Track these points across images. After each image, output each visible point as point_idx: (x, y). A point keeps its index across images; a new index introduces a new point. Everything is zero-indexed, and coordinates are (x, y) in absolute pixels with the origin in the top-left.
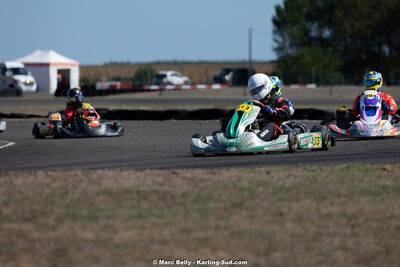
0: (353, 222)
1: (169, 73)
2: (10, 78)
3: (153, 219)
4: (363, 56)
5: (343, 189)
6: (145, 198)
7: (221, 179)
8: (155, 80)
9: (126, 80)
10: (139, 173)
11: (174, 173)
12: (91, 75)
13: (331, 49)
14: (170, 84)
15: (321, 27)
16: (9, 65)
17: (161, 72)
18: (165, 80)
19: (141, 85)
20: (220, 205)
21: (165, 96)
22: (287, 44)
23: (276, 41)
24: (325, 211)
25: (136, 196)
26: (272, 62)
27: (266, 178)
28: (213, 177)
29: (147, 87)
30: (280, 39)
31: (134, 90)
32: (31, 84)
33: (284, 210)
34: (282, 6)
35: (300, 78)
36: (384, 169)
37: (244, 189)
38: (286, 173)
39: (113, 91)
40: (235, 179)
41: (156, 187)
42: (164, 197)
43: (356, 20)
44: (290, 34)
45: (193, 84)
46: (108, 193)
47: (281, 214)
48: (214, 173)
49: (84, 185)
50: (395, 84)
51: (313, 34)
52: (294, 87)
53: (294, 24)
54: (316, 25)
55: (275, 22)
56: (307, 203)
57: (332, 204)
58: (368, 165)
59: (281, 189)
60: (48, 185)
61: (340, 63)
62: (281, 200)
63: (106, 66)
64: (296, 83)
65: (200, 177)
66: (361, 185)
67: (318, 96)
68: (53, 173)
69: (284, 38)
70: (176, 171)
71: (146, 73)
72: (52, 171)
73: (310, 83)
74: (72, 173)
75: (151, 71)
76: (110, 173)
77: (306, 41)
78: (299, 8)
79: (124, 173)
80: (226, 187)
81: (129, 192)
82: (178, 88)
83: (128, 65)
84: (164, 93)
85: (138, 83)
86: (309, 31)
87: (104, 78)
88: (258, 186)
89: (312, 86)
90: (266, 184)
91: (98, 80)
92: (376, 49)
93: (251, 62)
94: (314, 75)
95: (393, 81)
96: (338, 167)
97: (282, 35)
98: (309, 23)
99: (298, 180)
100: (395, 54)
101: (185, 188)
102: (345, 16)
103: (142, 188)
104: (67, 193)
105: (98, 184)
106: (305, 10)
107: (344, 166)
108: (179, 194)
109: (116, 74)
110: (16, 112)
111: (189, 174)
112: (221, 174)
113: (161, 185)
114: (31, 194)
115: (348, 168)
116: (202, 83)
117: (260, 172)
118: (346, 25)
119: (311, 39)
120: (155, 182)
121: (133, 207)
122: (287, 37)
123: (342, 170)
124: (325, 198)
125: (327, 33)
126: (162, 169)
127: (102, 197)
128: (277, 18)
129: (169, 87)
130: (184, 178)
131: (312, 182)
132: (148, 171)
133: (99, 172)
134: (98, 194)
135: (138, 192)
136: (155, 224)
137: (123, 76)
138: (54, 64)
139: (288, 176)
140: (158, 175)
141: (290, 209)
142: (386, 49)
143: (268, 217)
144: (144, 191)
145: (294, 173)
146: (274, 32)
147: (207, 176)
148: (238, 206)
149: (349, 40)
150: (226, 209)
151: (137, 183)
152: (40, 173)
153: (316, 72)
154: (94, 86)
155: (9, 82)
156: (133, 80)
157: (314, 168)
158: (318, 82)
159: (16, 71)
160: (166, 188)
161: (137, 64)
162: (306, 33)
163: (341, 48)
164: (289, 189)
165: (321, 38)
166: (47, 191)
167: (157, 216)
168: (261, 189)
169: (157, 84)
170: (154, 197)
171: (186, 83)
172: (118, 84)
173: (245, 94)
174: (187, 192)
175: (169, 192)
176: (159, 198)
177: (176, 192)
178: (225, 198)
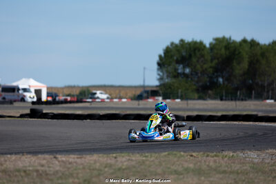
1: (98, 92)
2: (22, 94)
4: (208, 84)
5: (159, 171)
7: (83, 162)
8: (90, 96)
9: (73, 96)
10: (33, 158)
11: (55, 157)
13: (190, 79)
14: (98, 98)
15: (184, 67)
16: (21, 87)
17: (94, 92)
18: (96, 96)
19: (82, 99)
21: (93, 105)
22: (165, 77)
23: (159, 75)
25: (23, 174)
26: (157, 86)
27: (113, 161)
28: (79, 161)
29: (85, 100)
30: (161, 74)
31: (78, 102)
32: (34, 97)
34: (163, 55)
35: (171, 95)
36: (192, 156)
37: (95, 169)
38: (128, 158)
39: (66, 102)
40: (92, 162)
41: (39, 168)
43: (205, 64)
44: (167, 71)
45: (112, 99)
50: (226, 100)
51: (180, 71)
52: (168, 101)
53: (169, 65)
54: (181, 66)
55: (159, 64)
58: (182, 153)
59: (119, 169)
61: (195, 87)
64: (169, 98)
65: (71, 160)
66: (172, 167)
67: (180, 106)
69: (163, 74)
70: (57, 156)
71: (84, 92)
73: (177, 98)
75: (88, 91)
76: (14, 157)
77: (176, 75)
78: (172, 57)
80: (84, 168)
81: (19, 171)
82: (103, 101)
83: (74, 87)
84: (94, 103)
85: (81, 97)
86: (178, 69)
87: (61, 95)
88: (105, 167)
89: (178, 100)
90: (110, 166)
91: (57, 96)
92: (215, 80)
94: (180, 94)
95: (224, 98)
96: (163, 154)
97: (162, 72)
98: (177, 65)
99: (133, 163)
100: (226, 83)
101: (58, 168)
102: (198, 61)
103: (29, 168)
105: (2, 165)
106: (175, 58)
107: (166, 153)
108: (51, 173)
109: (68, 93)
112: (85, 158)
113: (43, 166)
115: (169, 154)
116: (116, 98)
117: (112, 157)
118: (198, 66)
119: (178, 73)
120: (39, 164)
122: (165, 72)
123: (165, 156)
125: (187, 71)
128: (160, 62)
129: (97, 100)
130: (60, 161)
131: (141, 165)
132: (40, 156)
135: (25, 171)
137: (72, 93)
140: (45, 159)
142: (221, 80)
144: (29, 170)
145: (134, 158)
146: (158, 69)
147: (76, 160)
149: (199, 75)
151: (28, 164)
153: (182, 92)
155: (21, 97)
156: (77, 96)
157: (147, 155)
158: (182, 98)
159: (25, 90)
161: (83, 87)
162: (176, 70)
163: (196, 79)
165: (184, 74)
168: (106, 169)
169: (91, 98)
171: (108, 98)
172: (69, 99)
173: (139, 105)
174: (57, 172)
175: (46, 171)
176: (37, 175)
177: (50, 171)
178: (80, 175)
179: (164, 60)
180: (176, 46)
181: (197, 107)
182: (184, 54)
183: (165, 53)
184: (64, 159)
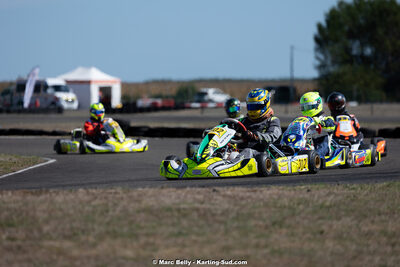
0: (393, 240)
1: (210, 91)
2: (52, 95)
3: (194, 237)
5: (384, 208)
6: (185, 216)
7: (261, 196)
8: (196, 98)
9: (167, 97)
10: (180, 191)
11: (214, 190)
12: (132, 93)
13: (372, 67)
14: (211, 101)
15: (362, 45)
16: (51, 82)
18: (206, 98)
20: (261, 223)
21: (207, 114)
22: (329, 62)
23: (317, 58)
24: (365, 229)
25: (176, 214)
26: (315, 80)
27: (307, 196)
28: (254, 195)
29: (187, 104)
30: (322, 57)
31: (176, 108)
32: (73, 101)
33: (325, 228)
34: (324, 24)
37: (285, 207)
38: (327, 191)
39: (154, 108)
40: (275, 197)
41: (197, 205)
42: (204, 215)
44: (332, 52)
46: (149, 211)
47: (322, 232)
48: (255, 191)
49: (125, 203)
51: (355, 52)
53: (336, 41)
54: (357, 43)
55: (317, 40)
56: (348, 221)
57: (373, 222)
59: (322, 206)
60: (89, 202)
61: (381, 80)
62: (320, 218)
63: (147, 83)
65: (241, 194)
68: (94, 191)
69: (326, 57)
70: (217, 188)
71: (187, 90)
72: (92, 188)
74: (113, 191)
75: (193, 89)
76: (151, 191)
77: (347, 58)
78: (340, 26)
79: (165, 191)
80: (266, 205)
81: (169, 209)
82: (219, 105)
83: (169, 82)
84: (206, 111)
85: (179, 101)
86: (351, 49)
87: (145, 96)
88: (299, 204)
89: (353, 104)
90: (306, 202)
91: (139, 98)
93: (292, 80)
94: (355, 94)
96: (379, 185)
97: (323, 53)
98: (351, 41)
99: (340, 198)
101: (226, 206)
102: (386, 33)
103: (182, 206)
104: (107, 211)
105: (139, 201)
106: (346, 28)
108: (219, 212)
110: (57, 129)
111: (229, 192)
112: (261, 191)
113: (202, 203)
114: (71, 212)
115: (388, 186)
117: (301, 190)
118: (388, 42)
119: (353, 57)
120: (195, 200)
121: (174, 225)
122: (329, 55)
123: (383, 188)
124: (365, 216)
125: (368, 51)
126: (203, 187)
127: (143, 215)
128: (319, 37)
129: (211, 105)
130: (224, 196)
131: (352, 200)
132: (188, 189)
133: (140, 189)
134: (138, 212)
135: (179, 210)
136: (195, 242)
137: (164, 93)
138: (96, 82)
139: (329, 195)
140: (199, 193)
141: (331, 226)
143: (308, 235)
144: (184, 209)
145: (335, 191)
146: (316, 50)
147: (248, 194)
148: (278, 224)
149: (390, 58)
150: (267, 227)
151: (177, 201)
152: (81, 190)
153: (358, 89)
154: (135, 104)
155: (51, 100)
157: (355, 186)
158: (359, 100)
159: (57, 88)
160: (206, 206)
161: (178, 82)
162: (348, 50)
163: (383, 66)
164: (329, 207)
165: (362, 56)
166: (88, 208)
167: (198, 235)
168: (301, 207)
169: (198, 102)
170: (195, 215)
172: (159, 102)
173: (286, 112)
174: (227, 210)
175: (209, 210)
176: (199, 216)
177: (216, 209)
178: (265, 216)
179: (327, 33)
180: (348, 7)
181: (390, 114)
182: (362, 21)
183: (328, 22)
184: (229, 193)
